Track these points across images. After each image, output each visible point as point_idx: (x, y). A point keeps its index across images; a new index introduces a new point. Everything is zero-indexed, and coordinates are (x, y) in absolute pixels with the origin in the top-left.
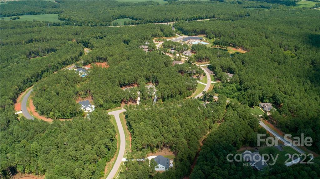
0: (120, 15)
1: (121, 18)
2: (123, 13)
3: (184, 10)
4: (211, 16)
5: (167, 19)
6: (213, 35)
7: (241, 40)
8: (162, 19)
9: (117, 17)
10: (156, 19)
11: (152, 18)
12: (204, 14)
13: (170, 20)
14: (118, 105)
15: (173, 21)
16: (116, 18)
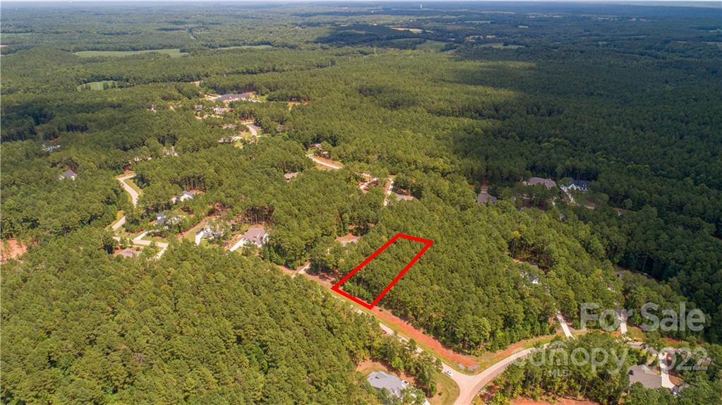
0: (92, 76)
1: (94, 81)
2: (97, 72)
3: (219, 62)
4: (269, 68)
5: (188, 76)
6: (264, 90)
7: (307, 90)
8: (178, 75)
9: (85, 79)
10: (166, 75)
11: (160, 76)
12: (256, 66)
13: (194, 77)
14: (119, 172)
15: (200, 79)
16: (84, 81)
